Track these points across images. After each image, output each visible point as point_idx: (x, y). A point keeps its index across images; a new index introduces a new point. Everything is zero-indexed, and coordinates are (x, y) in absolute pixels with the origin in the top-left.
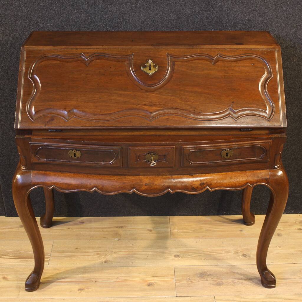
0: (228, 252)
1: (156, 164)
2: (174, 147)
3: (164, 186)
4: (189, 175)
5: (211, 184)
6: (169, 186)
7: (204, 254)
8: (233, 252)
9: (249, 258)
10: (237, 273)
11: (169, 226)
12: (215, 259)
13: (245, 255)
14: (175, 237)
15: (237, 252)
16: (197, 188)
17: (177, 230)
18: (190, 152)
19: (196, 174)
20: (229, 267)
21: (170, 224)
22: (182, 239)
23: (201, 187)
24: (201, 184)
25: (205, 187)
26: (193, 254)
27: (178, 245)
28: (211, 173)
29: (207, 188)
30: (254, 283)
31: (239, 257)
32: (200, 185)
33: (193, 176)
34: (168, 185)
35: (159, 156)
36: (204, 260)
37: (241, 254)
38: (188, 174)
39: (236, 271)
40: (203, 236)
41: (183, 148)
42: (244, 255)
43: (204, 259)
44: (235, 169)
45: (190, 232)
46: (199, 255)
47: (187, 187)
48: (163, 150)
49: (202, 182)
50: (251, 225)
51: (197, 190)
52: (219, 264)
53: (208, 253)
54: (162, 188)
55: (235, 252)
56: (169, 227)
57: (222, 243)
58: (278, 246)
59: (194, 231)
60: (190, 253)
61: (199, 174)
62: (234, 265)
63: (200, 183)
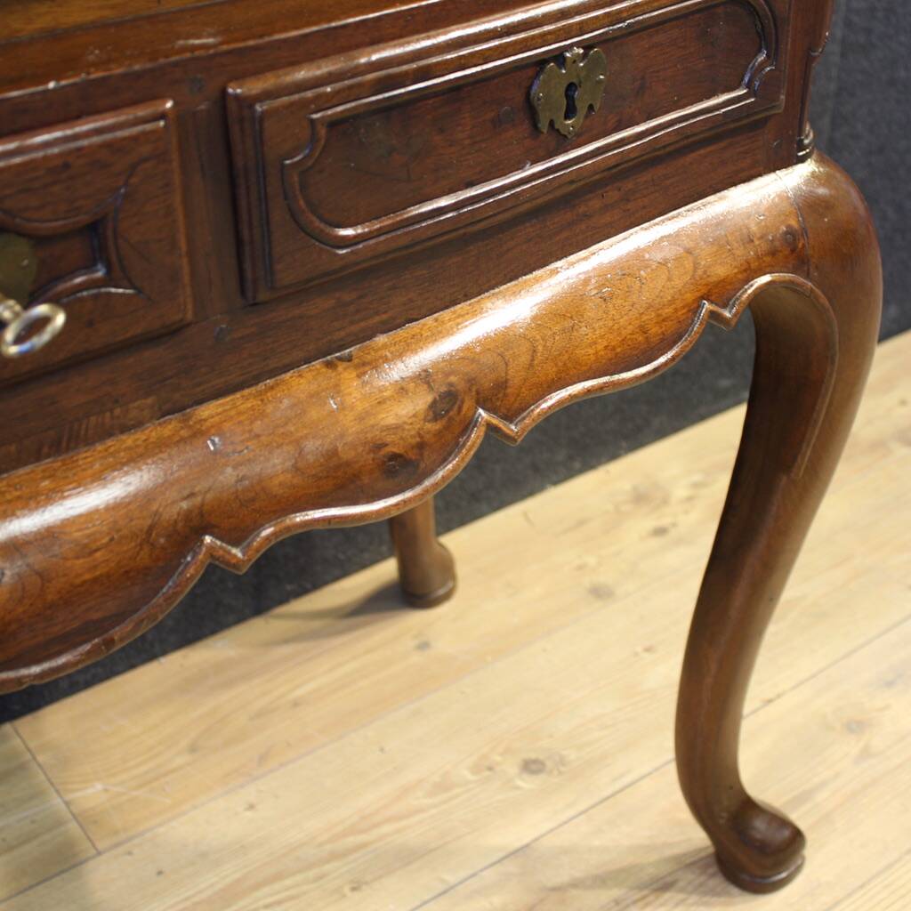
0: (443, 786)
1: (60, 319)
2: (163, 116)
3: (151, 528)
4: (317, 364)
5: (501, 385)
6: (201, 511)
7: (334, 856)
8: (471, 777)
9: (562, 769)
10: (575, 884)
11: (42, 777)
12: (407, 858)
13: (535, 761)
14: (116, 832)
15: (487, 768)
16: (421, 446)
17: (99, 786)
18: (314, 138)
19: (370, 337)
20: (511, 867)
21: (39, 765)
22: (160, 825)
23: (447, 428)
24: (433, 405)
25: (469, 425)
26: (277, 886)
27: (160, 873)
28: (467, 297)
29: (489, 426)
30: (693, 898)
31: (518, 788)
32: (435, 411)
33: (349, 359)
34: (189, 512)
35: (40, 241)
36: (357, 895)
37: (511, 768)
38: (308, 361)
39: (563, 877)
40: (263, 759)
41: (247, 102)
42: (534, 767)
43: (354, 889)
44: (607, 218)
45: (180, 761)
46: (311, 874)
47: (348, 464)
48: (66, 166)
49: (443, 389)
50: (447, 596)
51: (422, 465)
52: (451, 879)
53: (352, 840)
54: (145, 553)
55: (476, 769)
56: (47, 784)
57: (382, 750)
58: (639, 649)
59: (193, 749)
60: (257, 887)
61: (387, 328)
62: (527, 846)
63: (429, 398)
